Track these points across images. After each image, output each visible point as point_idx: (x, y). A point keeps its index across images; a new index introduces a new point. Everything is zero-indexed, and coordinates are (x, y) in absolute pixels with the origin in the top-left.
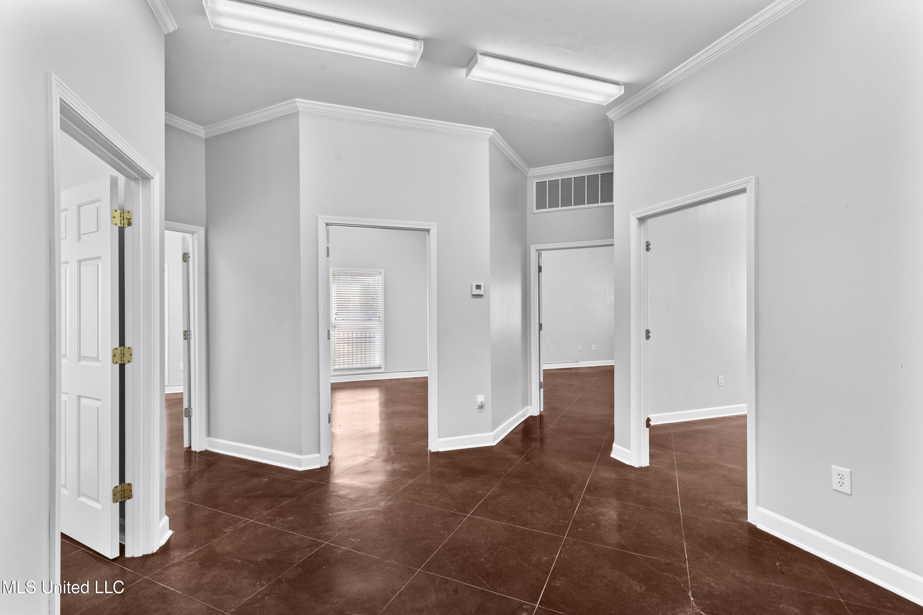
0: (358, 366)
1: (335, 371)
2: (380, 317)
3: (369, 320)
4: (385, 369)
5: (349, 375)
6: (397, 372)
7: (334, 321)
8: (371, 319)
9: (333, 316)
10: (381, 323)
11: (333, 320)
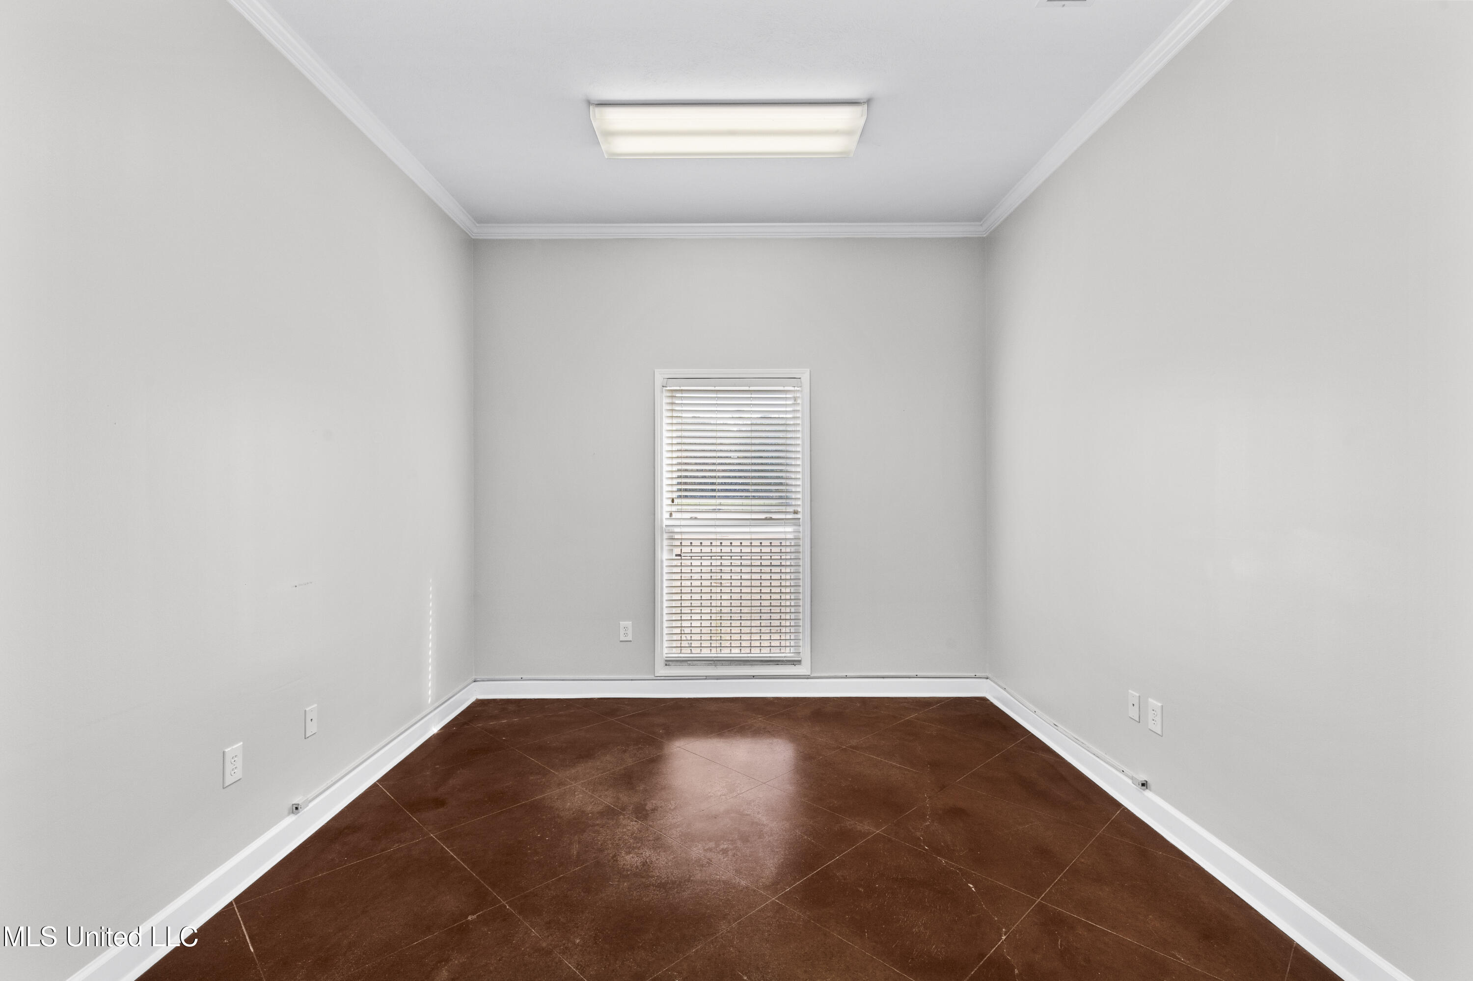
0: (736, 653)
1: (670, 663)
2: (796, 512)
3: (766, 519)
4: (812, 669)
5: (707, 678)
6: (846, 677)
7: (666, 523)
8: (774, 516)
9: (665, 507)
10: (801, 529)
11: (664, 519)
